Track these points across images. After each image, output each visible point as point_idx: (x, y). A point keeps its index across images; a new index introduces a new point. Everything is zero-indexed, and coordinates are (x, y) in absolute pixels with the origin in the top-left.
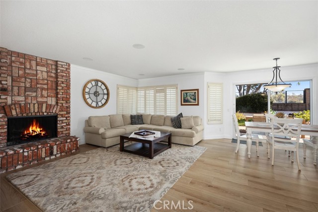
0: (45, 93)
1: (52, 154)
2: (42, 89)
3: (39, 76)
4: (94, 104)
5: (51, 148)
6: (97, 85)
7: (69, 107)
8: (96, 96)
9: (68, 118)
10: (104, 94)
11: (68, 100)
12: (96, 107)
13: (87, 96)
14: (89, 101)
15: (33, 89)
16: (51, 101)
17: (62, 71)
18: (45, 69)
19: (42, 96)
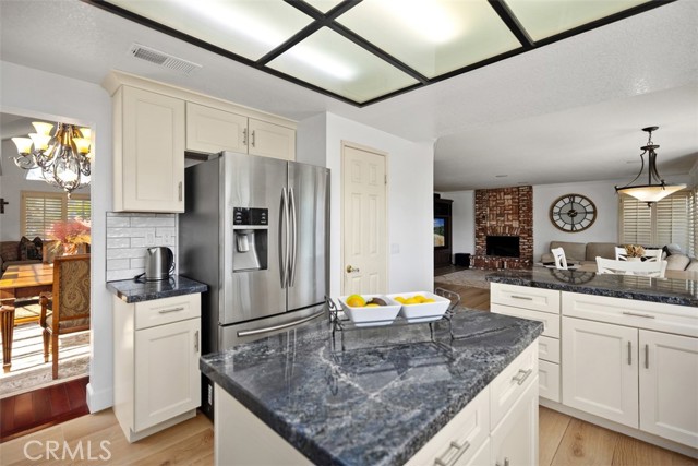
0: (510, 217)
1: (503, 267)
2: (508, 214)
3: (506, 203)
4: (568, 227)
5: (503, 262)
6: (573, 202)
7: (531, 230)
8: (572, 216)
9: (531, 241)
10: (587, 213)
11: (529, 222)
12: (572, 231)
13: (556, 218)
14: (560, 223)
15: (501, 215)
16: (515, 224)
17: (523, 195)
18: (510, 197)
19: (508, 220)
